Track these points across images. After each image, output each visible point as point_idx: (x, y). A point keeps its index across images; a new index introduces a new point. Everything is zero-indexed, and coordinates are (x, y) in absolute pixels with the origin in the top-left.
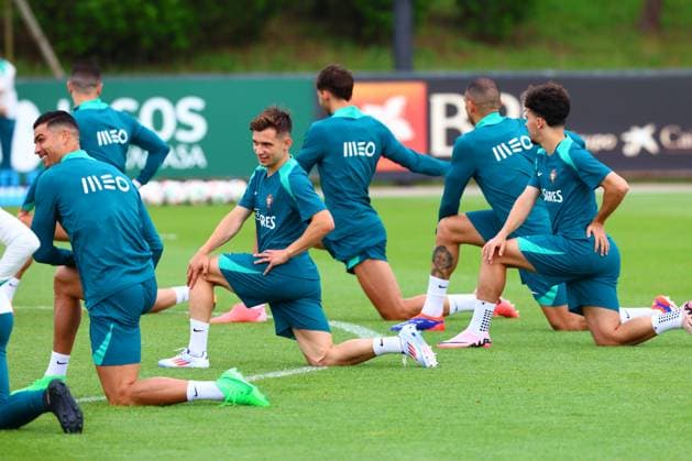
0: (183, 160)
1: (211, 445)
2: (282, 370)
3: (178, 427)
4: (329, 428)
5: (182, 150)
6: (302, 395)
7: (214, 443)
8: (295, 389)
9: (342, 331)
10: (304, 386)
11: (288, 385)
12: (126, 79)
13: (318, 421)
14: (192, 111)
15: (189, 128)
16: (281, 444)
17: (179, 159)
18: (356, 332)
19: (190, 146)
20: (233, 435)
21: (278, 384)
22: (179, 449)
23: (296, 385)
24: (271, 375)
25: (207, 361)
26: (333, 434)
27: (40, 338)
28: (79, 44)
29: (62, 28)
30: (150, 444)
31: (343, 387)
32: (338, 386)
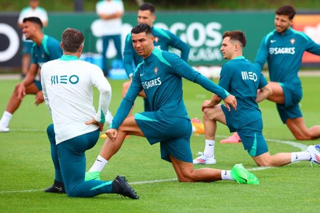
0: (209, 56)
1: (222, 205)
3: (205, 196)
4: (284, 197)
5: (209, 51)
6: (270, 180)
7: (224, 205)
8: (267, 177)
9: (293, 146)
10: (273, 175)
12: (179, 13)
14: (214, 30)
15: (212, 39)
16: (259, 205)
17: (207, 55)
18: (299, 147)
19: (213, 49)
20: (234, 200)
22: (206, 207)
23: (268, 175)
25: (215, 160)
26: (287, 200)
27: (134, 148)
30: (190, 205)
32: (290, 176)
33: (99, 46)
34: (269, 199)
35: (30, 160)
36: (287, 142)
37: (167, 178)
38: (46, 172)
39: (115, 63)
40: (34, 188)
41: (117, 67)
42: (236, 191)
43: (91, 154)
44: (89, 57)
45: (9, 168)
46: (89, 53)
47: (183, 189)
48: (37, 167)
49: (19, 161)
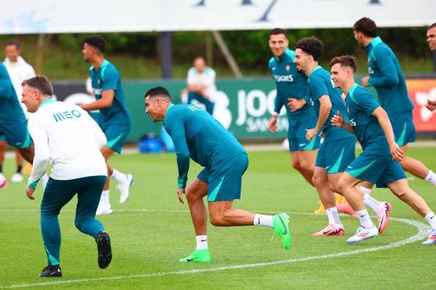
2: (373, 247)
3: (313, 281)
4: (401, 281)
6: (385, 262)
8: (381, 258)
10: (387, 257)
11: (376, 256)
13: (395, 277)
21: (371, 255)
24: (366, 250)
28: (251, 58)
29: (241, 49)
31: (408, 257)
32: (406, 256)
34: (383, 283)
35: (118, 243)
36: (402, 220)
37: (270, 261)
38: (136, 256)
42: (346, 274)
43: (185, 235)
47: (289, 273)
48: (126, 251)
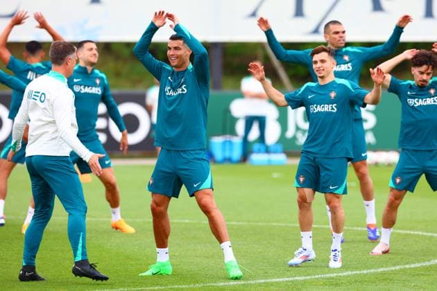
14: (368, 111)
23: (422, 273)
33: (240, 127)
39: (256, 147)
40: (161, 285)
41: (259, 152)
44: (228, 140)
45: (134, 262)
46: (228, 136)
49: (146, 255)
